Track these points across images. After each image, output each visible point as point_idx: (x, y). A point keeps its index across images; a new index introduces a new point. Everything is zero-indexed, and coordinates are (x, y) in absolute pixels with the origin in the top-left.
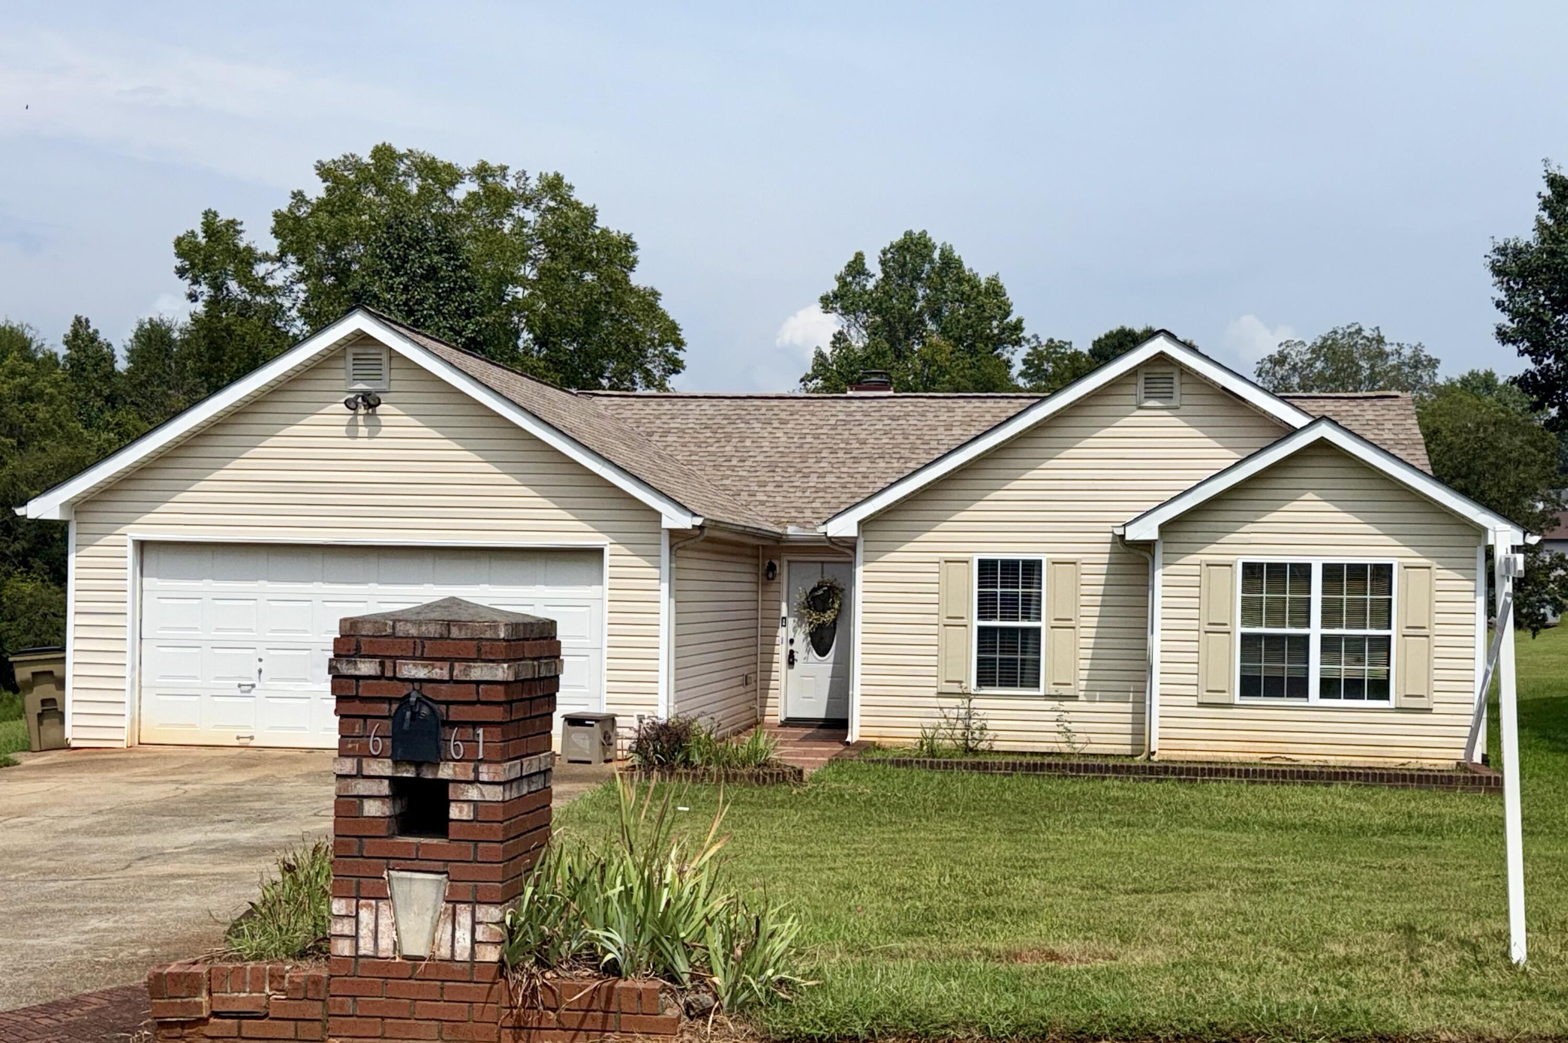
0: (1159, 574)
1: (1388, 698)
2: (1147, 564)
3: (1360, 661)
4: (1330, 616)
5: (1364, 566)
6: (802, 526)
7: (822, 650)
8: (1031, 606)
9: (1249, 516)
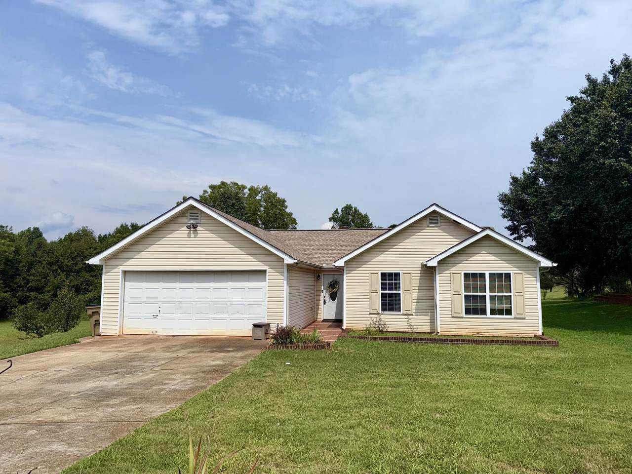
0: (437, 276)
1: (511, 315)
2: (433, 274)
3: (502, 303)
4: (492, 289)
5: (502, 274)
6: (327, 264)
7: (333, 299)
8: (397, 286)
9: (465, 258)
